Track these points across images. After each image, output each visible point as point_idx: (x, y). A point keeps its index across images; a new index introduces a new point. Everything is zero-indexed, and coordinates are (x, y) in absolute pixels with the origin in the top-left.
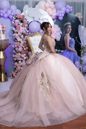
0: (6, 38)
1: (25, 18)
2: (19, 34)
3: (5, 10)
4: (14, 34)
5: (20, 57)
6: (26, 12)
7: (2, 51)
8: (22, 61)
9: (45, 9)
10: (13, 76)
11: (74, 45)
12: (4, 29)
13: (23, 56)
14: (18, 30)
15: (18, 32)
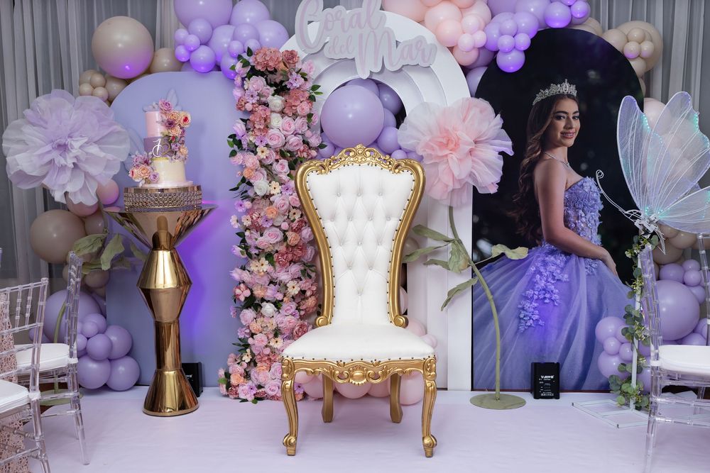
0: (187, 178)
1: (298, 66)
2: (263, 156)
4: (239, 157)
5: (266, 280)
8: (277, 304)
10: (229, 385)
11: (596, 216)
12: (176, 132)
13: (283, 276)
14: (258, 134)
15: (257, 144)
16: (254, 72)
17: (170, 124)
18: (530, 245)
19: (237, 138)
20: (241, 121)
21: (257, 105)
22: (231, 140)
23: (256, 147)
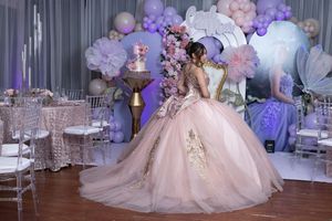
1: (186, 31)
2: (172, 62)
3: (153, 17)
4: (164, 63)
6: (192, 19)
7: (139, 91)
9: (230, 13)
12: (143, 53)
14: (171, 54)
16: (170, 33)
17: (141, 50)
18: (267, 98)
21: (171, 44)
22: (161, 56)
23: (170, 59)
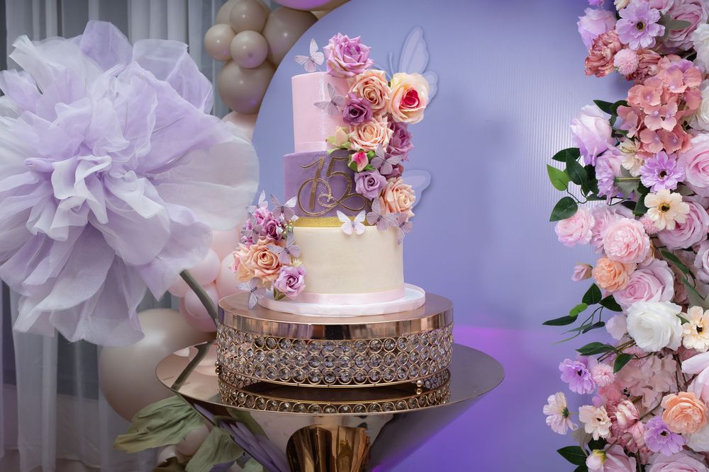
2: (665, 222)
12: (374, 137)
14: (655, 149)
15: (646, 183)
17: (357, 114)
19: (582, 162)
20: (596, 109)
21: (654, 54)
22: (562, 166)
23: (645, 191)
